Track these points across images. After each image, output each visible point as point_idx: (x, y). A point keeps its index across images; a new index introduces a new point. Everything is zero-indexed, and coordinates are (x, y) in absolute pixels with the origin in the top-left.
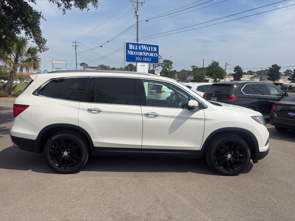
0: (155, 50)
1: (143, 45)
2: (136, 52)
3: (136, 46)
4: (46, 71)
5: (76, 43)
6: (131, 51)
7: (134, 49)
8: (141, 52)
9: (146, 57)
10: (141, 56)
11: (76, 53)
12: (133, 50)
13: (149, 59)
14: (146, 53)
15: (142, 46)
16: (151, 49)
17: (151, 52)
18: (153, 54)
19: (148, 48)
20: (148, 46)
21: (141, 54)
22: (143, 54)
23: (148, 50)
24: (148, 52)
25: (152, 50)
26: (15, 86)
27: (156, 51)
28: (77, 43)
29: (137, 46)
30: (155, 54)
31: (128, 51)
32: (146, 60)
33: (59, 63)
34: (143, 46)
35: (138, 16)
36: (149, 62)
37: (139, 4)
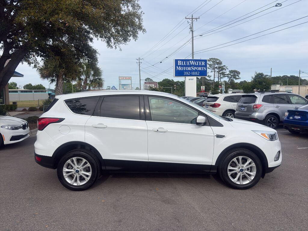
0: (203, 64)
2: (185, 68)
3: (185, 62)
6: (180, 67)
7: (182, 65)
8: (189, 67)
9: (194, 71)
10: (190, 71)
11: (140, 71)
12: (181, 66)
13: (198, 73)
14: (194, 68)
15: (190, 61)
16: (199, 63)
17: (199, 66)
18: (201, 68)
19: (196, 63)
20: (196, 60)
21: (189, 69)
22: (191, 69)
23: (196, 65)
24: (196, 66)
25: (200, 65)
28: (141, 59)
29: (186, 62)
30: (204, 68)
31: (177, 67)
32: (194, 74)
33: (125, 79)
34: (192, 62)
35: (192, 31)
36: (197, 75)
37: (194, 20)
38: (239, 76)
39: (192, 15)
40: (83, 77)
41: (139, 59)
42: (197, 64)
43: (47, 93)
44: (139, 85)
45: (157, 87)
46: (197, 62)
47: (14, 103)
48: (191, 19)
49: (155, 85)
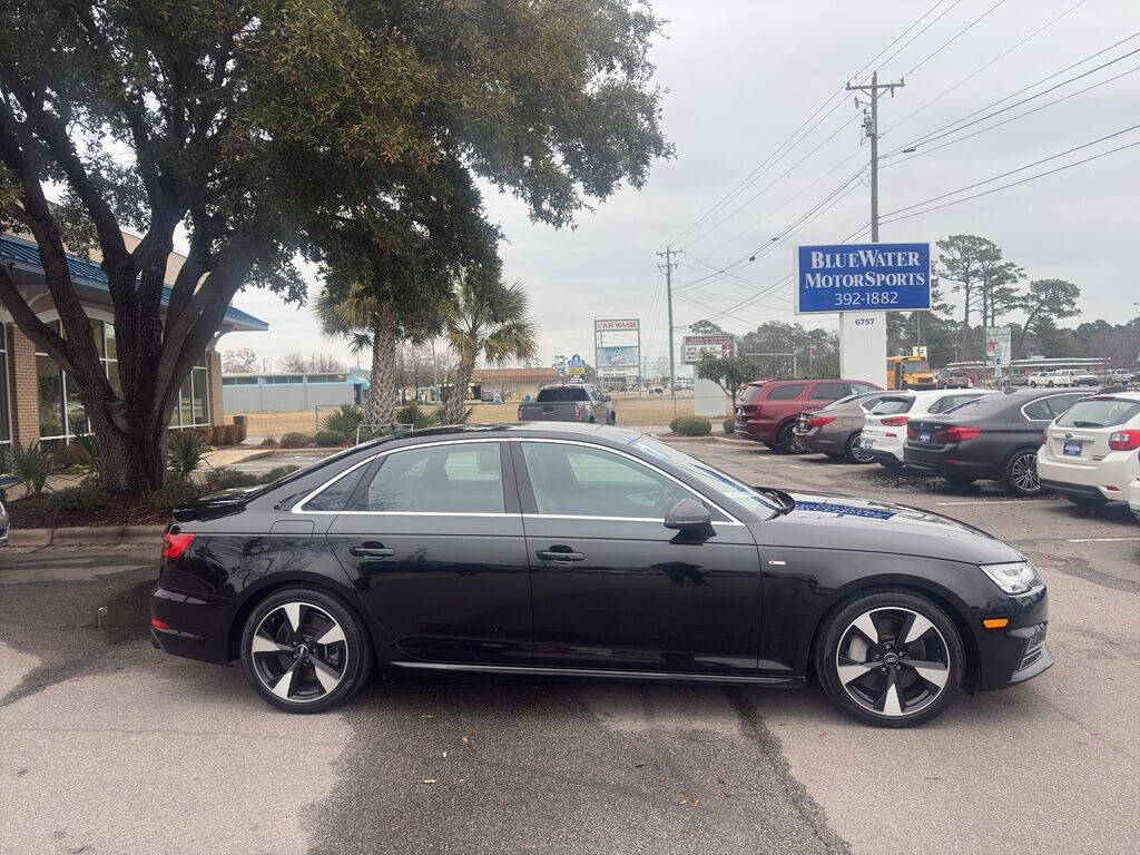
0: (914, 259)
1: (865, 248)
2: (838, 277)
3: (838, 256)
4: (576, 359)
5: (671, 255)
6: (818, 276)
7: (828, 266)
8: (856, 276)
9: (876, 288)
10: (859, 289)
11: (670, 295)
12: (824, 271)
13: (891, 297)
14: (875, 278)
15: (861, 252)
16: (895, 259)
17: (895, 270)
18: (904, 277)
19: (886, 259)
20: (885, 249)
21: (856, 281)
22: (864, 279)
23: (883, 264)
24: (886, 271)
25: (900, 264)
26: (469, 413)
27: (917, 264)
28: (675, 253)
29: (841, 257)
30: (915, 277)
31: (809, 276)
32: (875, 301)
33: (615, 328)
34: (866, 254)
35: (874, 138)
36: (889, 306)
37: (879, 91)
38: (1074, 304)
39: (875, 73)
40: (464, 326)
41: (668, 253)
42: (887, 263)
43: (350, 382)
44: (668, 348)
45: (731, 353)
46: (890, 254)
47: (239, 420)
48: (869, 91)
49: (724, 347)
